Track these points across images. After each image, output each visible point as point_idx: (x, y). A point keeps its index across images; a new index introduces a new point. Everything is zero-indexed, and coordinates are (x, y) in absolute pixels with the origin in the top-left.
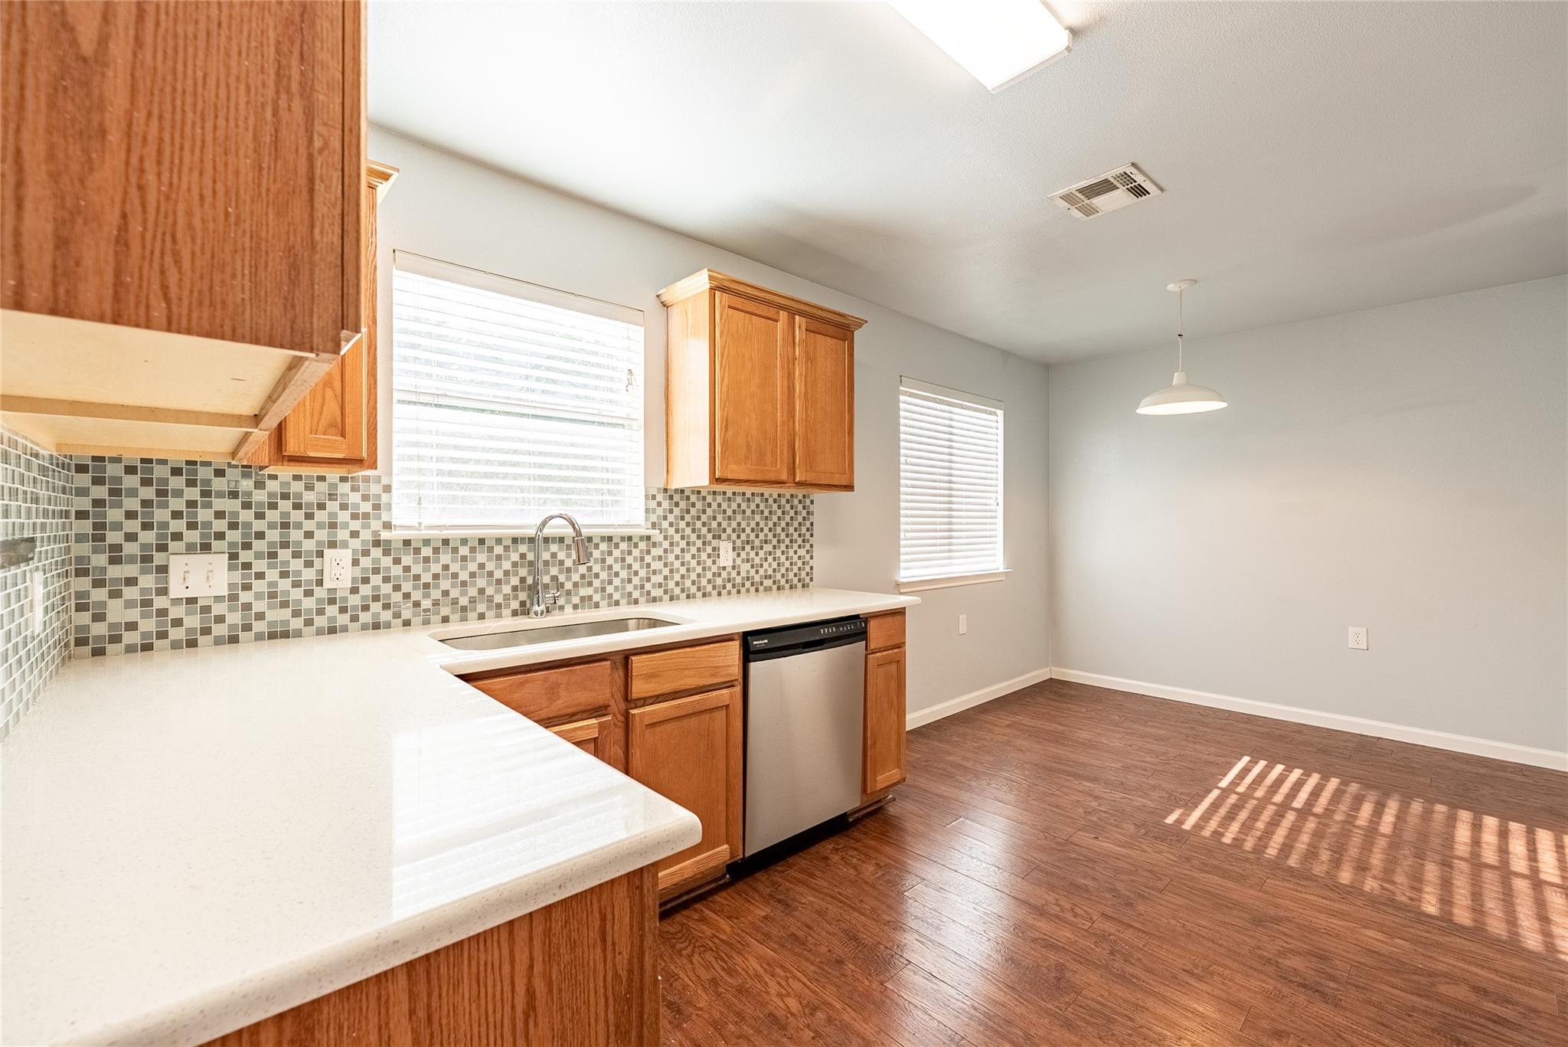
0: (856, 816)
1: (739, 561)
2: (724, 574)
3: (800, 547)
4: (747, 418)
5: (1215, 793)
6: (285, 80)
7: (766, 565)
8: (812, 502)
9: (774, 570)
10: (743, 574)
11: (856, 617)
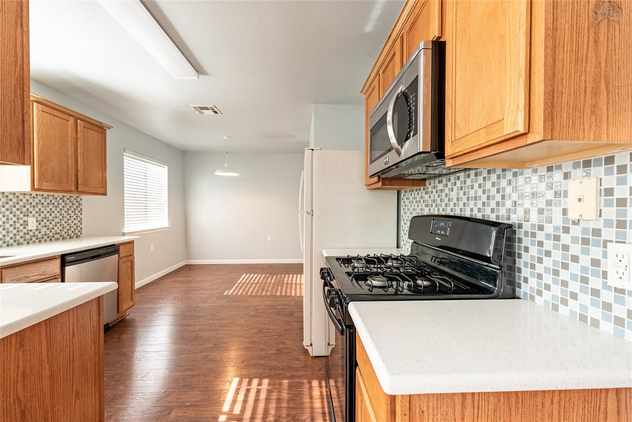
0: (113, 324)
1: (40, 227)
2: (31, 233)
3: (75, 219)
4: (52, 162)
5: (237, 284)
6: (16, 95)
7: (56, 228)
8: (81, 199)
9: (61, 230)
10: (43, 233)
11: (114, 245)
